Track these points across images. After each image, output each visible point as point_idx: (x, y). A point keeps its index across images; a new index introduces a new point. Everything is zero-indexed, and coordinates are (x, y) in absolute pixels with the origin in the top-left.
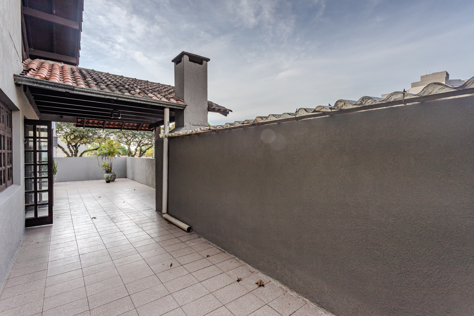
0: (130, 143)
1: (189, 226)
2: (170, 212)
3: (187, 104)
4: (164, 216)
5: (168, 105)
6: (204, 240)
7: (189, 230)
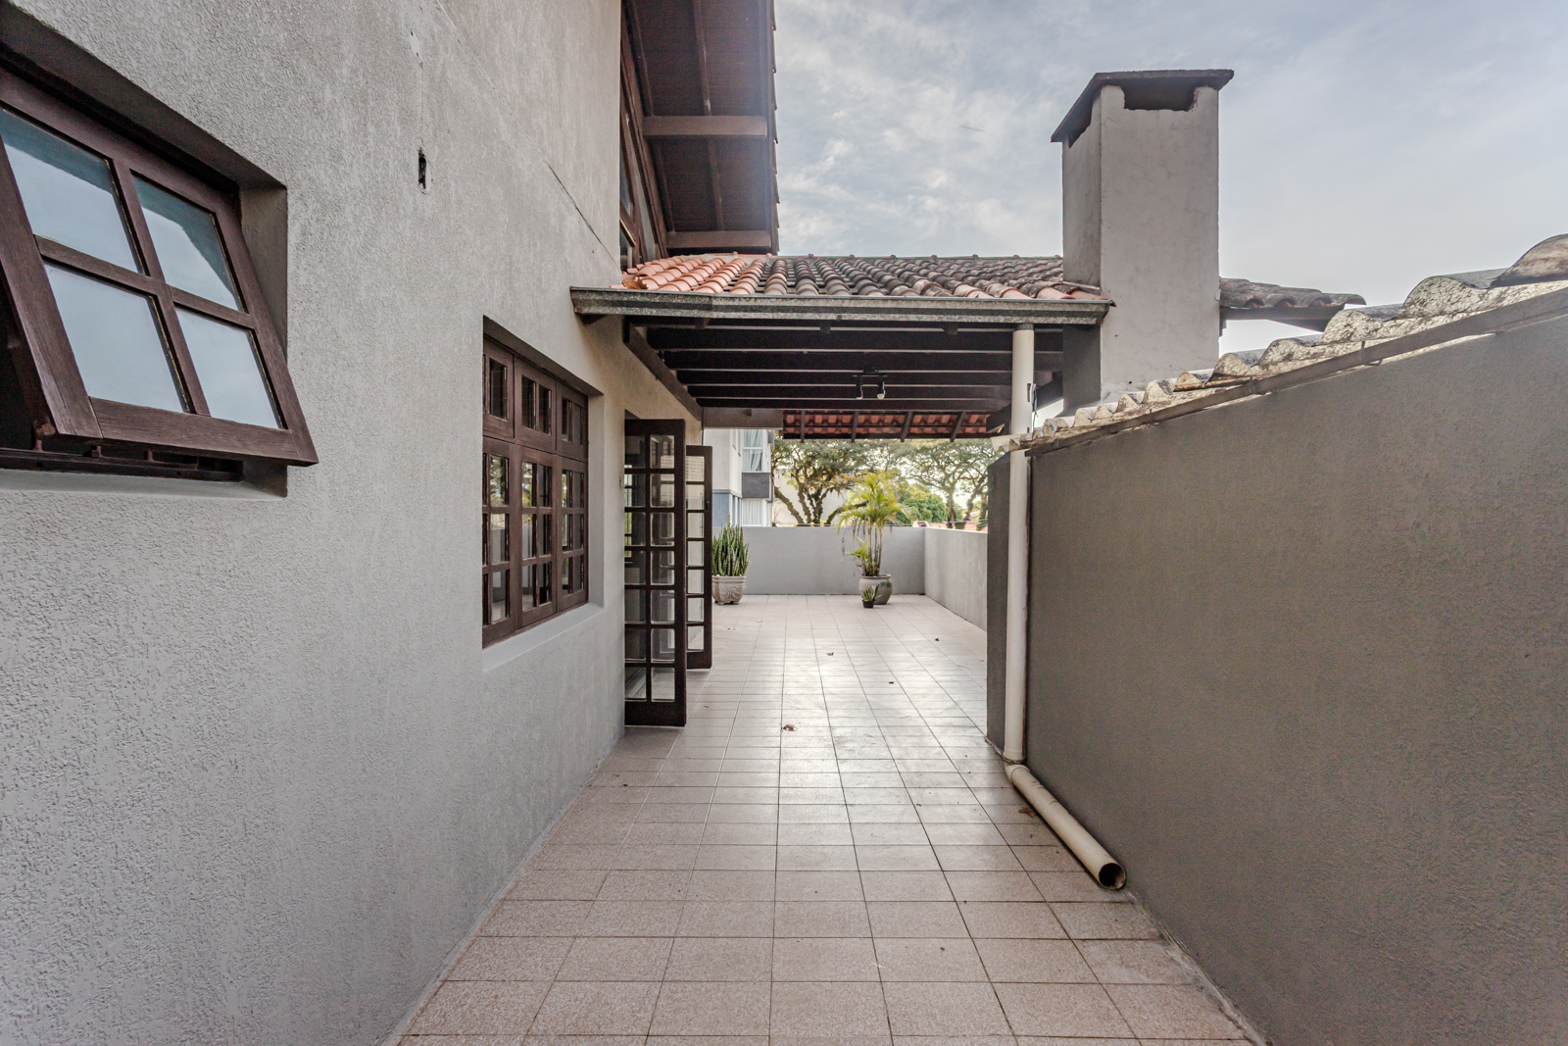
0: (953, 485)
1: (1111, 861)
2: (1033, 759)
3: (1112, 298)
4: (1010, 769)
5: (1029, 313)
6: (1188, 966)
7: (1109, 877)
